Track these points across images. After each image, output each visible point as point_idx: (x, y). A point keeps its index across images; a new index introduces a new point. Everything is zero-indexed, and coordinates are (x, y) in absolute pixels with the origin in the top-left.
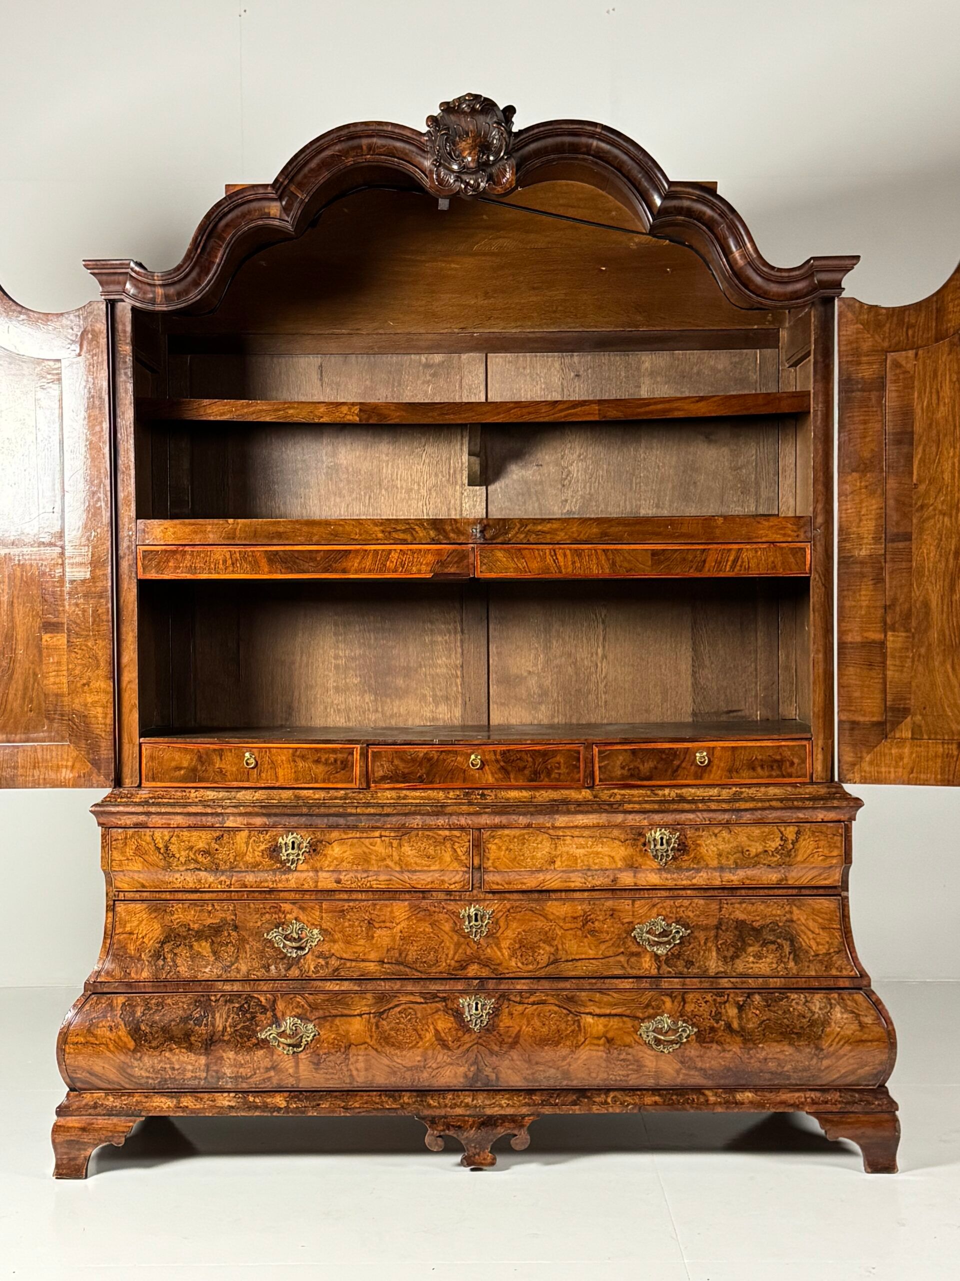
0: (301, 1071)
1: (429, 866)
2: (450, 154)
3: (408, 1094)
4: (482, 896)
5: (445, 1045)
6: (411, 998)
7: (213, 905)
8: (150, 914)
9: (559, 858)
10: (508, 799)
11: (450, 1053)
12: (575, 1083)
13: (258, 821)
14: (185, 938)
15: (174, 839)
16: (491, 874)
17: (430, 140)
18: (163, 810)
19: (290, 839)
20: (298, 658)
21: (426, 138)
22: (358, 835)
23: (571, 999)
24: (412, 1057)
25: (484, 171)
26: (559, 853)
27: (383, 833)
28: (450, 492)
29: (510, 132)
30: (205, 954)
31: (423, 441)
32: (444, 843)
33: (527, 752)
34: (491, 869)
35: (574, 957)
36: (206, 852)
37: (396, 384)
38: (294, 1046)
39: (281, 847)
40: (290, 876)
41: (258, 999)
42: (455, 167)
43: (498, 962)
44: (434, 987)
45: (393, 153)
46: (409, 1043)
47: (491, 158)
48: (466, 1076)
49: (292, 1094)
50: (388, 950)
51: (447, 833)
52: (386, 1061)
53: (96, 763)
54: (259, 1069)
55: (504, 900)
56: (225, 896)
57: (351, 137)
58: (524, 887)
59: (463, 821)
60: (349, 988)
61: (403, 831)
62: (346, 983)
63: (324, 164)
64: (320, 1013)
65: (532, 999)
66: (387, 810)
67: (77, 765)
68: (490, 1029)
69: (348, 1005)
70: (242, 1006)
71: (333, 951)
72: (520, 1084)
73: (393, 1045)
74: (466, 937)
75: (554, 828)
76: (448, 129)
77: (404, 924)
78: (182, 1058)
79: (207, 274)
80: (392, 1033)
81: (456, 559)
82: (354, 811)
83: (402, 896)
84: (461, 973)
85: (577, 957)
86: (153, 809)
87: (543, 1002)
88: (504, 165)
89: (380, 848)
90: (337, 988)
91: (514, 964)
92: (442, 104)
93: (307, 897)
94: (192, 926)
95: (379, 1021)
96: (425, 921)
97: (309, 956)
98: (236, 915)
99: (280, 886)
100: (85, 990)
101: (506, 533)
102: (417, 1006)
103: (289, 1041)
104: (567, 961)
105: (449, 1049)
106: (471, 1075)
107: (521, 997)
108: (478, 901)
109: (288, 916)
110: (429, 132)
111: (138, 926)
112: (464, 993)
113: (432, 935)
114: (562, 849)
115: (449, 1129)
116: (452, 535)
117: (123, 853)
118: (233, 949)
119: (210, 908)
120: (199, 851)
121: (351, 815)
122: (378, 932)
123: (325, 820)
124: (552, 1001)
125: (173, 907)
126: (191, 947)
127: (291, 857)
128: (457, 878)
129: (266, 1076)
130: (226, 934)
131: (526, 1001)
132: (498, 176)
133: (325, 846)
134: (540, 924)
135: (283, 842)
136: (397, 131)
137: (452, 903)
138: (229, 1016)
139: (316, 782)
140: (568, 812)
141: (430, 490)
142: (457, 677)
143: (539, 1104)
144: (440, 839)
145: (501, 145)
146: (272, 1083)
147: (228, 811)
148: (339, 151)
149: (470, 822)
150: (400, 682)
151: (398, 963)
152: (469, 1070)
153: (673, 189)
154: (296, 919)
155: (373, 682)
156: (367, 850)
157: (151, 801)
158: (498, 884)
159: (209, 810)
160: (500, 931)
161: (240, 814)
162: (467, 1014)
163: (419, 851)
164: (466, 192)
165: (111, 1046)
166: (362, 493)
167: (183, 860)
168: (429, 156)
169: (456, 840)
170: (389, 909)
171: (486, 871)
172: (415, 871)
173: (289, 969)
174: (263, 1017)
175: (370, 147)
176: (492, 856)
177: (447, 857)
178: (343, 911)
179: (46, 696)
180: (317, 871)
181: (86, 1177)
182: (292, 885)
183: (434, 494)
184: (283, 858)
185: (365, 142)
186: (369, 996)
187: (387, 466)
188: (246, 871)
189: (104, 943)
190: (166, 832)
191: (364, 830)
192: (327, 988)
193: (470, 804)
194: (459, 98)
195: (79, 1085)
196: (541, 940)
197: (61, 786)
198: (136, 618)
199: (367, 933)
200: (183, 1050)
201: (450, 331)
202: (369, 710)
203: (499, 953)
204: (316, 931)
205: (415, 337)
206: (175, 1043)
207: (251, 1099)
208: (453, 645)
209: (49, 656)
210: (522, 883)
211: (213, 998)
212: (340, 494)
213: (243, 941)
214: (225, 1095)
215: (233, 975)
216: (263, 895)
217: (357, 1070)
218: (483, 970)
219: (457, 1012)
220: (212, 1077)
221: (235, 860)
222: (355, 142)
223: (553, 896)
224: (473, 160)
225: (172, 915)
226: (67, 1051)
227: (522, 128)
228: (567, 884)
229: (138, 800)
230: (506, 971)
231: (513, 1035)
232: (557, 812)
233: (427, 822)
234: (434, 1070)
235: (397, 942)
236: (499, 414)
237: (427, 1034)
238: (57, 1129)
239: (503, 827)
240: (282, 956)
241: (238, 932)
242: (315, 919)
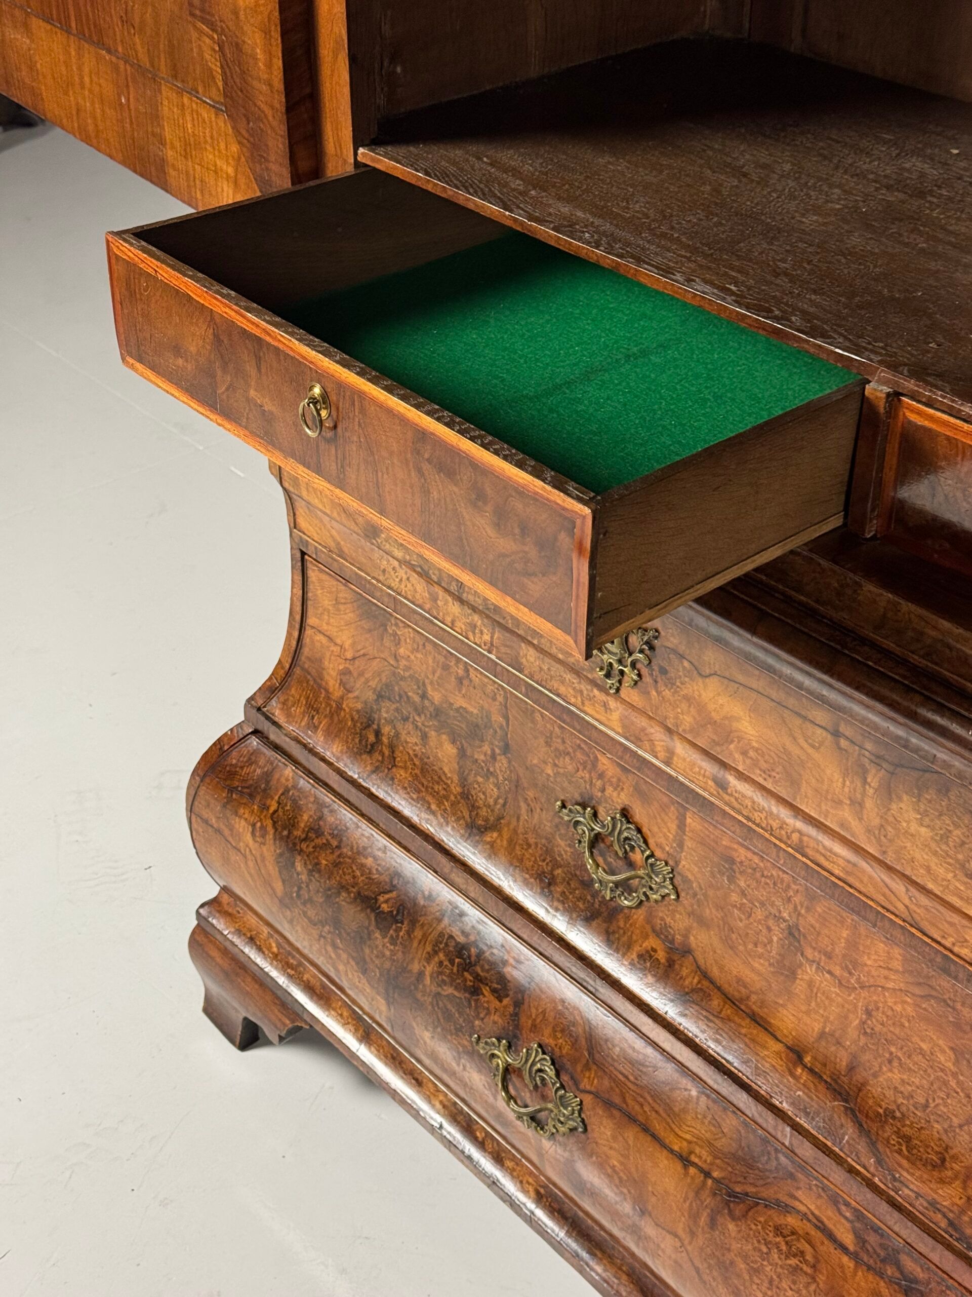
8: (361, 616)
22: (774, 693)
27: (845, 728)
30: (446, 769)
50: (822, 1037)
64: (603, 1085)
77: (879, 999)
89: (829, 762)
93: (649, 774)
94: (429, 689)
95: (720, 1212)
96: (942, 1030)
97: (639, 919)
98: (507, 718)
99: (590, 712)
100: (245, 716)
109: (611, 792)
111: (342, 630)
118: (496, 791)
122: (810, 973)
125: (397, 626)
126: (425, 737)
130: (488, 748)
133: (690, 674)
138: (435, 952)
151: (841, 1094)
156: (792, 748)
165: (251, 864)
170: (847, 934)
174: (492, 1003)
180: (668, 728)
182: (616, 724)
199: (783, 957)
200: (353, 963)
213: (516, 786)
225: (397, 644)
241: (509, 762)
242: (667, 838)
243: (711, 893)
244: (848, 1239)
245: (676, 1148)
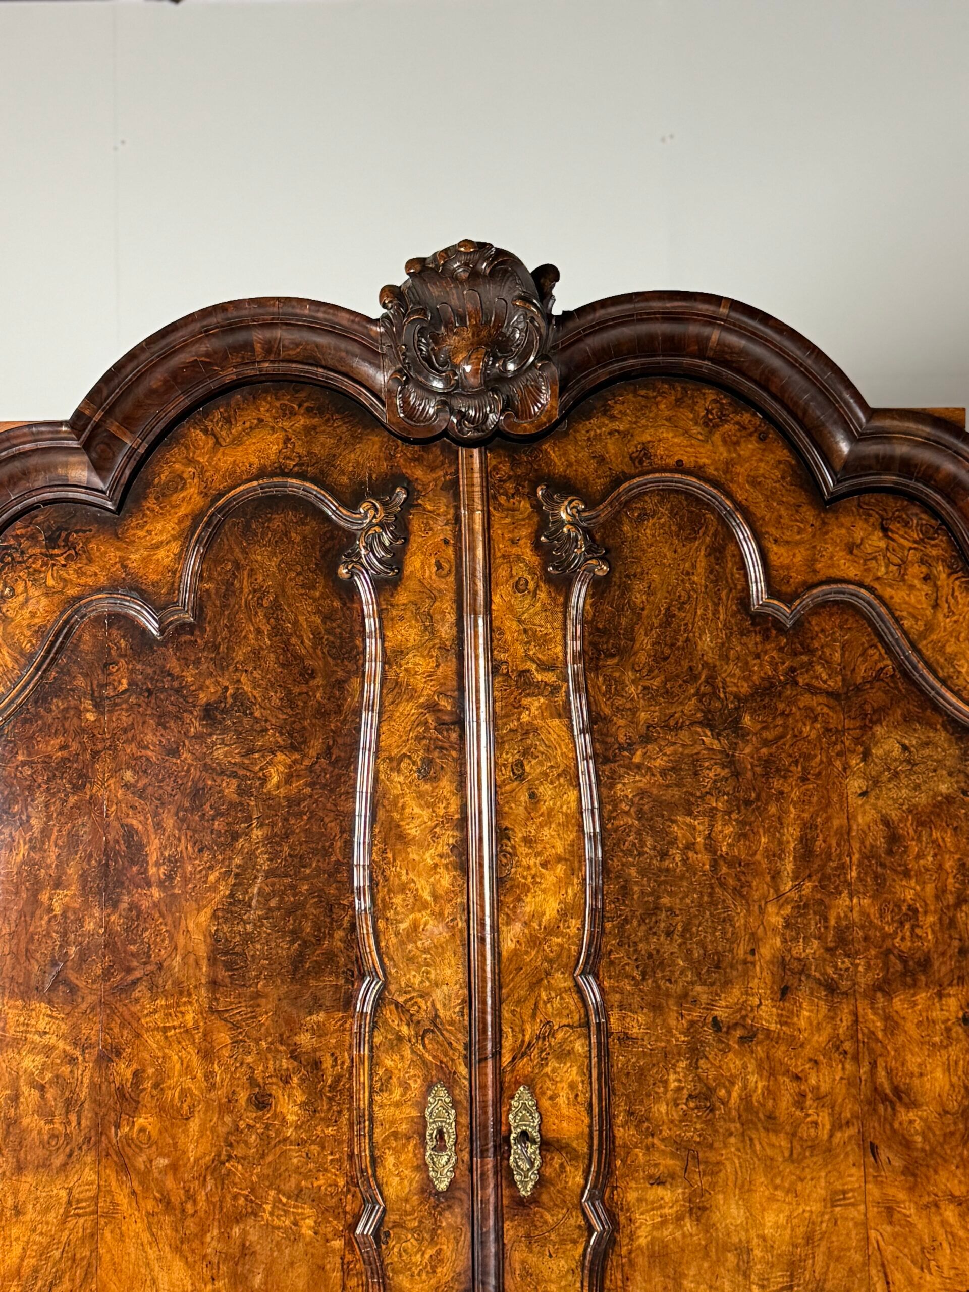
2: (428, 359)
17: (388, 332)
21: (381, 329)
25: (495, 390)
29: (549, 317)
42: (438, 385)
45: (314, 358)
47: (511, 367)
57: (230, 328)
63: (176, 380)
76: (423, 312)
88: (535, 381)
92: (410, 264)
110: (385, 317)
132: (523, 399)
136: (320, 315)
145: (530, 343)
148: (207, 355)
153: (878, 423)
164: (460, 429)
168: (386, 363)
175: (270, 348)
185: (258, 336)
194: (446, 251)
222: (241, 337)
224: (475, 372)
227: (572, 308)
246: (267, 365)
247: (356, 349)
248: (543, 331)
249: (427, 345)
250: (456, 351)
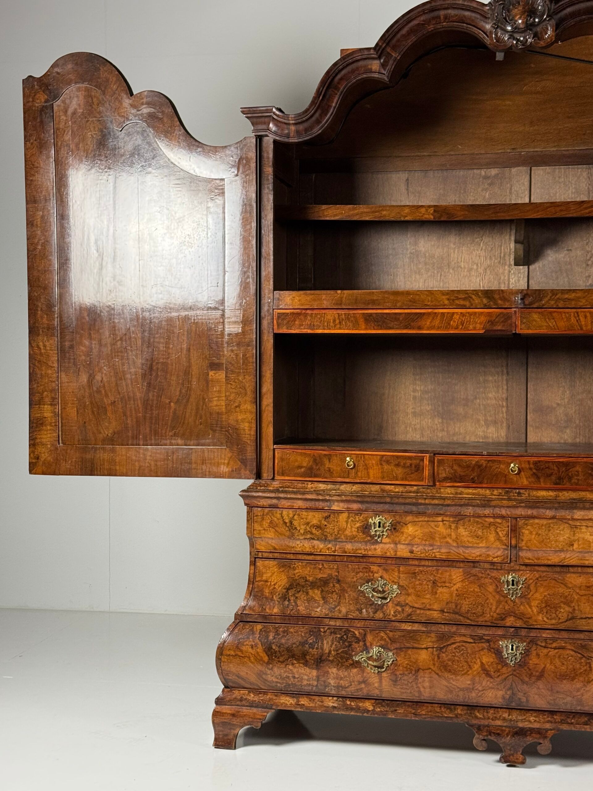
0: (384, 685)
1: (478, 544)
2: (505, 19)
3: (461, 707)
4: (518, 567)
5: (488, 675)
6: (464, 639)
7: (323, 565)
8: (280, 568)
9: (577, 542)
10: (538, 497)
11: (492, 680)
12: (587, 709)
13: (355, 506)
14: (303, 587)
15: (296, 517)
16: (524, 551)
17: (491, 9)
18: (289, 496)
19: (377, 520)
20: (387, 392)
21: (488, 8)
22: (426, 519)
23: (583, 647)
24: (464, 681)
25: (531, 30)
26: (576, 538)
27: (445, 519)
28: (501, 271)
30: (317, 598)
31: (482, 233)
32: (489, 527)
33: (553, 463)
34: (525, 548)
35: (587, 616)
36: (318, 527)
37: (462, 192)
38: (378, 667)
39: (371, 526)
40: (377, 547)
41: (354, 632)
42: (509, 28)
43: (528, 616)
44: (481, 632)
45: (462, 20)
46: (462, 671)
47: (537, 20)
48: (503, 698)
49: (377, 701)
50: (447, 603)
51: (492, 520)
52: (444, 683)
53: (244, 462)
54: (354, 682)
55: (534, 571)
56: (331, 558)
57: (432, 10)
58: (550, 563)
59: (503, 512)
60: (419, 629)
61: (459, 518)
62: (416, 625)
63: (412, 31)
64: (397, 645)
65: (554, 645)
66: (449, 502)
67: (232, 463)
68: (522, 664)
69: (417, 640)
70: (342, 637)
71: (407, 602)
72: (545, 706)
73: (450, 671)
74: (505, 596)
75: (573, 519)
77: (459, 585)
78: (300, 670)
79: (326, 115)
80: (450, 663)
81: (502, 319)
82: (423, 501)
83: (458, 565)
84: (501, 623)
85: (589, 616)
86: (282, 495)
87: (563, 648)
88: (547, 26)
89: (442, 529)
90: (409, 628)
91: (540, 618)
93: (389, 562)
94: (308, 578)
95: (440, 654)
96: (475, 583)
97: (390, 604)
98: (338, 572)
99: (370, 553)
100: (236, 619)
101: (541, 300)
102: (468, 644)
103: (375, 664)
104: (582, 618)
105: (491, 677)
106: (508, 697)
107: (546, 643)
108: (514, 571)
109: (376, 575)
110: (491, 3)
111: (271, 576)
112: (504, 637)
113: (480, 594)
114: (578, 535)
115: (490, 735)
116: (500, 302)
117: (261, 525)
118: (336, 596)
119: (321, 567)
120: (313, 526)
121: (421, 504)
122: (440, 590)
123: (403, 507)
124: (569, 647)
125: (295, 564)
126: (307, 593)
127: (378, 533)
128: (499, 553)
129: (358, 687)
130: (331, 585)
131: (550, 646)
132: (541, 33)
133: (402, 526)
134: (561, 590)
135: (373, 522)
137: (495, 571)
138: (333, 643)
139: (397, 480)
140: (584, 508)
141: (486, 269)
142: (503, 406)
143: (559, 722)
144: (486, 524)
145: (544, 10)
146: (363, 693)
147: (333, 498)
148: (424, 21)
149: (509, 513)
150: (461, 410)
151: (456, 613)
152: (506, 693)
154: (381, 577)
155: (440, 409)
156: (432, 530)
157: (281, 489)
158: (529, 559)
159: (321, 497)
160: (531, 594)
161: (342, 501)
162: (505, 652)
163: (471, 532)
164: (517, 46)
165: (252, 659)
166: (436, 272)
167: (302, 531)
168: (490, 21)
169: (499, 526)
170: (448, 574)
171: (521, 549)
172: (468, 547)
173: (375, 612)
174: (356, 645)
175: (446, 17)
176: (525, 538)
177: (492, 537)
178: (415, 573)
179: (211, 414)
180: (396, 544)
181: (235, 748)
182: (379, 552)
183: (488, 272)
184: (372, 533)
185: (442, 13)
186: (433, 635)
187: (454, 252)
188: (346, 542)
189: (248, 587)
190: (291, 511)
191: (430, 516)
192: (402, 628)
193: (509, 499)
195: (231, 684)
196: (562, 602)
197: (220, 477)
198: (272, 361)
199: (432, 590)
200: (301, 665)
201: (503, 151)
202: (437, 429)
203: (530, 610)
204: (395, 587)
205: (477, 157)
206: (296, 659)
207: (348, 703)
208: (500, 383)
209: (213, 387)
210: (548, 560)
211: (322, 630)
212: (419, 272)
213: (343, 590)
214: (330, 698)
215: (336, 614)
216: (358, 559)
217: (424, 687)
218: (518, 622)
219: (497, 651)
220: (321, 685)
221: (338, 533)
222: (436, 14)
223: (571, 569)
224: (523, 22)
225: (295, 570)
226: (223, 660)
228: (581, 562)
229: (271, 488)
230: (535, 623)
231: (540, 670)
232: (576, 508)
233: (477, 512)
234: (480, 691)
235: (454, 598)
236: (538, 211)
237: (475, 666)
238: (215, 714)
239: (534, 517)
240: (371, 603)
241: (340, 585)
242: (394, 578)
243: (410, 585)
244: (472, 641)
245: (423, 647)
246: (445, 24)
247: (478, 16)
248: (549, 6)
249: (505, 13)
250: (516, 16)
